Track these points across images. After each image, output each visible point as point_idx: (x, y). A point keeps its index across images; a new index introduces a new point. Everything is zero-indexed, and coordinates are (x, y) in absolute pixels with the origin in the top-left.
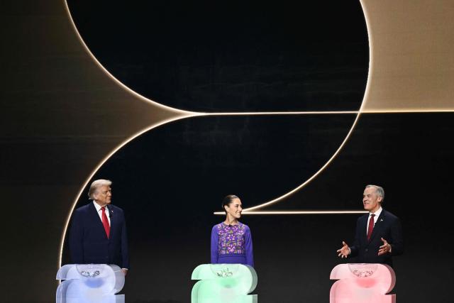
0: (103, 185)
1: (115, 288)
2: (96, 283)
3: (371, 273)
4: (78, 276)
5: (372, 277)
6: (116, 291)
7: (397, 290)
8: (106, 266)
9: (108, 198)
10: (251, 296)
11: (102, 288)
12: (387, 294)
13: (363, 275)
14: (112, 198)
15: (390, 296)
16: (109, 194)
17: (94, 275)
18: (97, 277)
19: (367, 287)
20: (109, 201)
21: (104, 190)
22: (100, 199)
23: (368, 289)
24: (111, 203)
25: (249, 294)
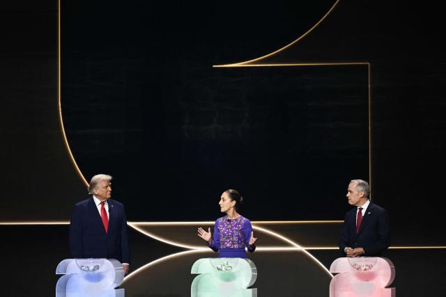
0: (104, 180)
1: (115, 282)
2: (96, 277)
3: (370, 267)
4: (78, 271)
5: (372, 270)
6: (116, 286)
7: (395, 284)
8: (106, 261)
9: (109, 193)
10: (251, 290)
11: (102, 282)
12: (386, 287)
13: (363, 268)
14: (112, 193)
15: (390, 290)
16: (109, 189)
17: (94, 270)
18: (97, 271)
19: (367, 280)
20: (109, 196)
21: (105, 185)
22: (101, 193)
23: (367, 282)
24: (110, 198)
25: (249, 288)
